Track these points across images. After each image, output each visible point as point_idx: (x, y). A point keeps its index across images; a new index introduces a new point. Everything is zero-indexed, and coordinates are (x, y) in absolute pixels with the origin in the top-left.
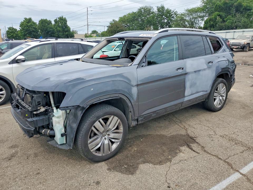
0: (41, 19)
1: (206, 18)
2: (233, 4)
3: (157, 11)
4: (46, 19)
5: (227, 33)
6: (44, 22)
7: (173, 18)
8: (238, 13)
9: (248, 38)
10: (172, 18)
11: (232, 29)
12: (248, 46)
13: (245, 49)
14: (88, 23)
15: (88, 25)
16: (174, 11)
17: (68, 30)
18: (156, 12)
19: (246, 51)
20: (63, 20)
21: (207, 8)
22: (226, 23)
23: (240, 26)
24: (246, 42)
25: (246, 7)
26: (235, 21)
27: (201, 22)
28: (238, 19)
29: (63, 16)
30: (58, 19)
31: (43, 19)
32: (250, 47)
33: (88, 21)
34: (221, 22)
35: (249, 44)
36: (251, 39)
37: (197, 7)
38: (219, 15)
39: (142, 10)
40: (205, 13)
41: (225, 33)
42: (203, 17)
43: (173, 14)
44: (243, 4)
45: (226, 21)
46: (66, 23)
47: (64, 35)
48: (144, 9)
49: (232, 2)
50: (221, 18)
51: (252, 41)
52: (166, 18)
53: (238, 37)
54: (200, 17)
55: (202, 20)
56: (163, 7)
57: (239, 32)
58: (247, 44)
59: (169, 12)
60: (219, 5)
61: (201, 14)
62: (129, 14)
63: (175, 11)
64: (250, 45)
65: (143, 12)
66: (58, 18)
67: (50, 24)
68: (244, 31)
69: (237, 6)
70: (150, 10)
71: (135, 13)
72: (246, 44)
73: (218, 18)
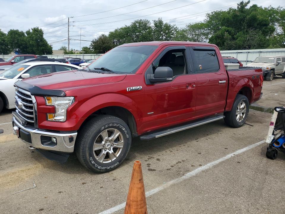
0: (10, 30)
1: (210, 36)
2: (245, 17)
3: (154, 25)
4: (17, 31)
5: (239, 54)
6: (14, 33)
7: (173, 35)
8: (252, 29)
9: (271, 61)
10: (171, 35)
11: (245, 48)
12: (272, 72)
13: (267, 77)
14: (69, 37)
15: (69, 39)
16: (173, 27)
17: (44, 44)
18: (153, 27)
19: (269, 80)
20: (37, 32)
21: (212, 24)
22: (237, 41)
23: (255, 46)
24: (269, 67)
25: (262, 22)
26: (248, 39)
27: (205, 40)
28: (252, 37)
29: (38, 28)
30: (31, 31)
31: (12, 29)
32: (274, 75)
33: (68, 35)
34: (230, 40)
35: (273, 69)
36: (275, 63)
37: (201, 23)
38: (227, 31)
39: (137, 24)
40: (209, 30)
41: (236, 54)
42: (207, 34)
43: (173, 30)
44: (258, 17)
45: (237, 39)
46: (42, 36)
47: (39, 50)
48: (139, 23)
49: (244, 14)
50: (230, 35)
51: (277, 65)
52: (164, 35)
53: (257, 59)
54: (204, 34)
55: (206, 38)
56: (161, 22)
57: (254, 52)
58: (272, 69)
59: (168, 27)
60: (227, 18)
61: (205, 32)
62: (122, 28)
63: (175, 27)
64: (275, 72)
65: (138, 26)
66: (32, 29)
67: (23, 36)
68: (261, 52)
69: (251, 20)
70: (145, 25)
71: (129, 27)
72: (269, 69)
73: (226, 34)
